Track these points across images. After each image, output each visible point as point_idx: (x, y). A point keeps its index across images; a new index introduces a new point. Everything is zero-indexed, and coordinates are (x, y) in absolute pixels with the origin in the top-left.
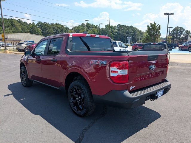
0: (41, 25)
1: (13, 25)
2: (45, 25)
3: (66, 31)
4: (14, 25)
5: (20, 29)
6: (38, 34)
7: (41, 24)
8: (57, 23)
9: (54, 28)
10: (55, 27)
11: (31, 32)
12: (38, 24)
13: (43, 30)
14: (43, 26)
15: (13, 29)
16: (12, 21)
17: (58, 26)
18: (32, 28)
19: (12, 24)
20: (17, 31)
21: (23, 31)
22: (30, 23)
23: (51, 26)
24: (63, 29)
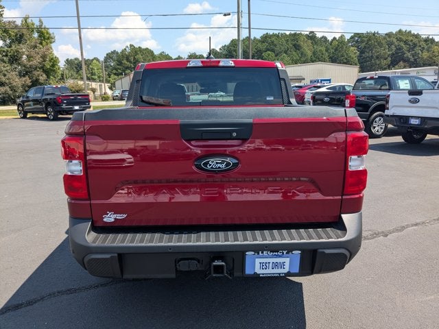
0: (358, 39)
1: (297, 47)
2: (369, 40)
3: (423, 48)
4: (299, 46)
5: (309, 53)
6: (347, 62)
7: (360, 37)
8: (400, 31)
9: (390, 44)
10: (395, 40)
11: (334, 60)
12: (352, 38)
13: (362, 52)
14: (362, 42)
15: (296, 55)
16: (295, 36)
17: (404, 38)
18: (336, 50)
19: (294, 45)
20: (303, 59)
21: (316, 58)
22: (335, 38)
23: (385, 38)
24: (415, 45)
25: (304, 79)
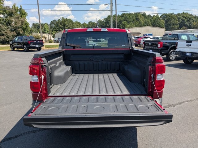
1: (137, 19)
2: (169, 17)
3: (194, 21)
4: (138, 19)
5: (143, 22)
6: (160, 26)
7: (165, 15)
8: (183, 13)
9: (179, 18)
10: (181, 17)
11: (154, 25)
12: (162, 15)
13: (166, 22)
14: (167, 17)
15: (137, 23)
16: (137, 14)
17: (185, 16)
18: (155, 21)
19: (136, 19)
20: (140, 25)
21: (146, 24)
22: (154, 16)
23: (177, 16)
24: (190, 19)
25: (140, 34)
